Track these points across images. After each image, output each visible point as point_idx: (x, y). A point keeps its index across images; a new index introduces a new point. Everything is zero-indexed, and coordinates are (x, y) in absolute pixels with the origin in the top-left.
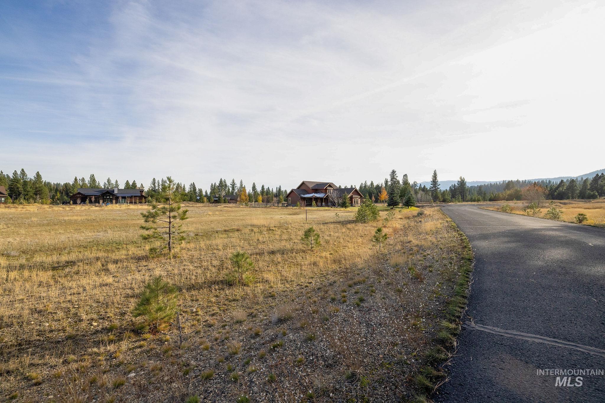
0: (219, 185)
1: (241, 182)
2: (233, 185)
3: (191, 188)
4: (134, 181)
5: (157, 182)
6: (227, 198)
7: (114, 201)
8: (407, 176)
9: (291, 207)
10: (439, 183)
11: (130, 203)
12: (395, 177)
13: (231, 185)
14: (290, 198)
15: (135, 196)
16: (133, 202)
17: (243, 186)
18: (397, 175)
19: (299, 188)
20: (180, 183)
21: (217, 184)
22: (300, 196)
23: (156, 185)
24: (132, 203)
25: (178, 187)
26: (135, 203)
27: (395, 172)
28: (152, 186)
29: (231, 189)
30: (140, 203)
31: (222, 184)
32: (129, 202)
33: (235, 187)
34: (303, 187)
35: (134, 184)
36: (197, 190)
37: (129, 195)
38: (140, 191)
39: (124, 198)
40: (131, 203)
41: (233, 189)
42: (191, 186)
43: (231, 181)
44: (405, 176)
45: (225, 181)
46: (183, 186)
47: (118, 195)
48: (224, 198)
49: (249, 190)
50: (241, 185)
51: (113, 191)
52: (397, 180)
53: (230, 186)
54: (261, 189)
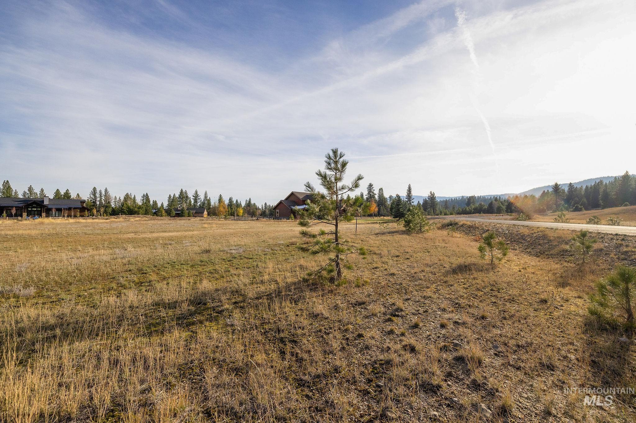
0: (180, 196)
1: (206, 194)
2: (196, 196)
3: (143, 200)
4: (68, 190)
5: (98, 192)
6: (192, 212)
7: (44, 214)
8: (382, 190)
10: (413, 197)
11: (68, 216)
12: (372, 191)
13: (193, 196)
14: (278, 211)
15: (75, 208)
16: (73, 214)
17: (208, 198)
18: (374, 189)
19: (287, 199)
20: (129, 194)
21: (177, 196)
22: (291, 208)
23: (98, 195)
24: (71, 216)
25: (127, 198)
26: (75, 216)
27: (372, 185)
28: (92, 196)
29: (193, 202)
30: (82, 216)
31: (183, 196)
32: (66, 215)
33: (199, 199)
34: (292, 198)
35: (67, 195)
36: (151, 203)
37: (66, 207)
38: (81, 202)
39: (59, 210)
40: (69, 216)
41: (196, 201)
42: (143, 197)
43: (194, 192)
44: (381, 190)
45: (186, 193)
46: (133, 197)
47: (50, 207)
48: (187, 211)
49: (214, 202)
50: (206, 197)
51: (43, 202)
52: (374, 193)
53: (192, 197)
54: (228, 202)
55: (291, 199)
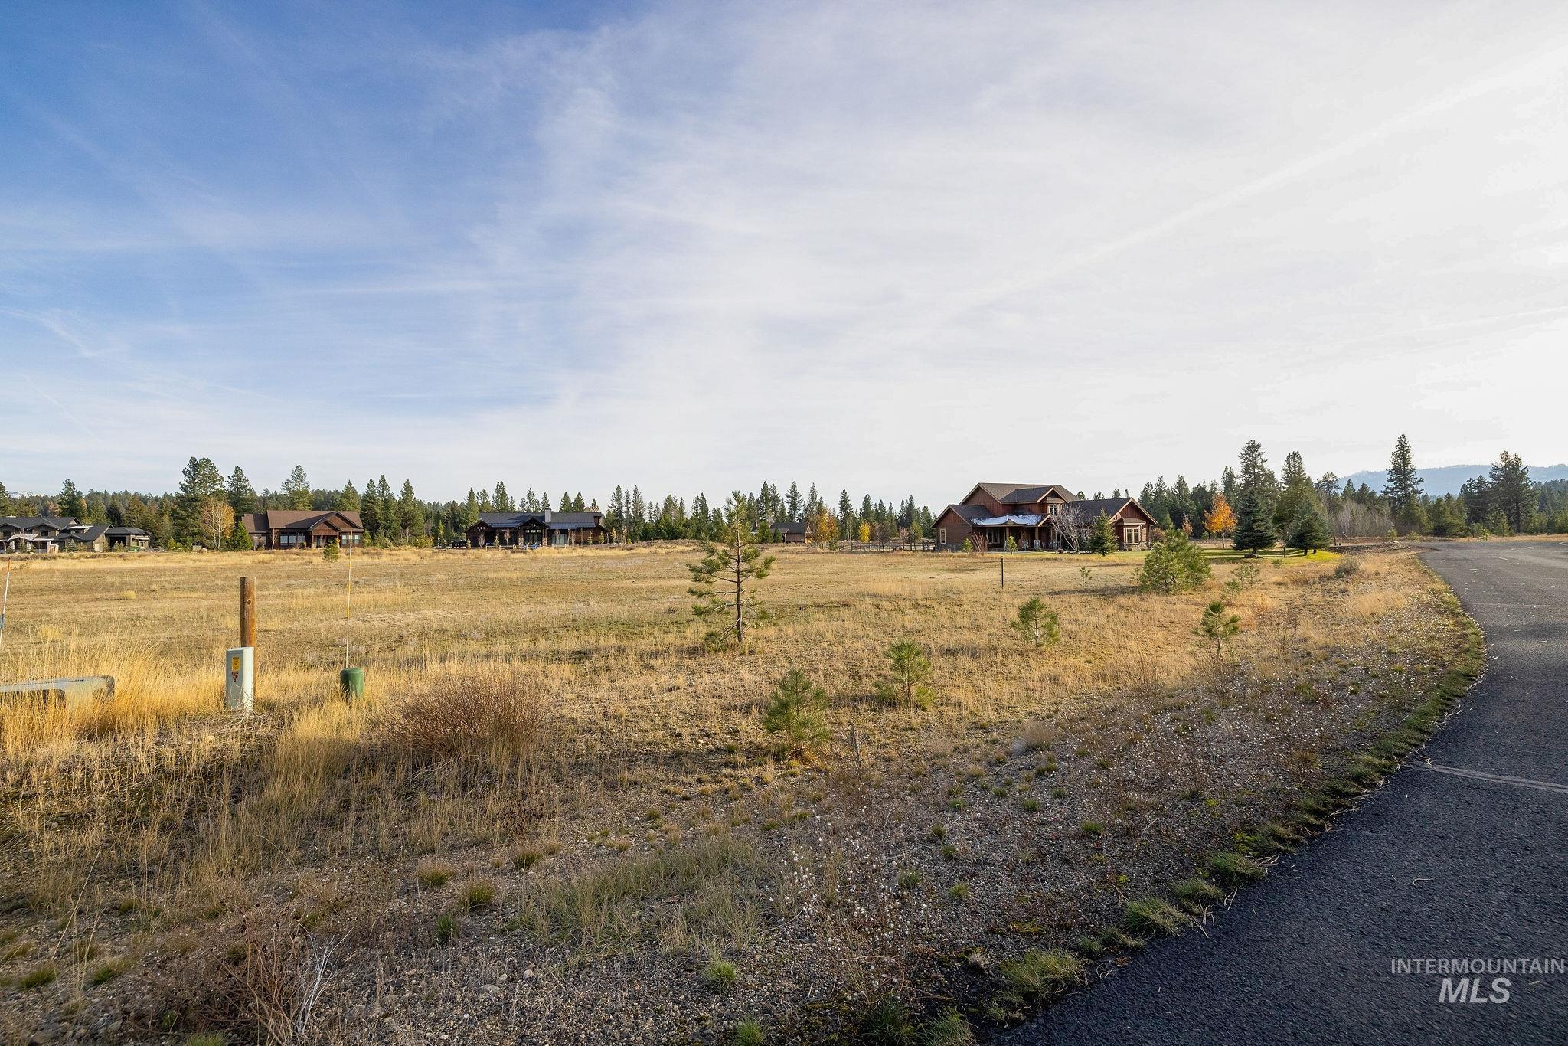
0: (761, 498)
1: (813, 490)
2: (794, 497)
3: (697, 507)
4: (579, 493)
5: (624, 494)
6: (781, 531)
7: (545, 540)
8: (1299, 458)
9: (949, 553)
10: (1417, 476)
11: (576, 543)
12: (1258, 462)
13: (788, 497)
14: (943, 530)
15: (585, 529)
16: (583, 541)
17: (818, 500)
18: (1263, 457)
19: (966, 501)
20: (672, 496)
21: (756, 497)
22: (972, 523)
23: (623, 502)
24: (580, 543)
25: (670, 504)
26: (586, 543)
27: (1259, 446)
28: (615, 503)
29: (788, 507)
30: (596, 543)
31: (768, 496)
32: (573, 542)
33: (799, 502)
34: (978, 500)
35: (579, 500)
36: (711, 512)
37: (574, 526)
38: (595, 517)
39: (564, 532)
40: (578, 543)
41: (794, 508)
42: (696, 502)
43: (789, 487)
44: (1294, 457)
45: (774, 489)
46: (679, 502)
47: (552, 527)
48: (772, 531)
49: (833, 506)
50: (813, 497)
51: (543, 518)
52: (1263, 470)
53: (786, 499)
54: (862, 506)
55: (975, 501)
